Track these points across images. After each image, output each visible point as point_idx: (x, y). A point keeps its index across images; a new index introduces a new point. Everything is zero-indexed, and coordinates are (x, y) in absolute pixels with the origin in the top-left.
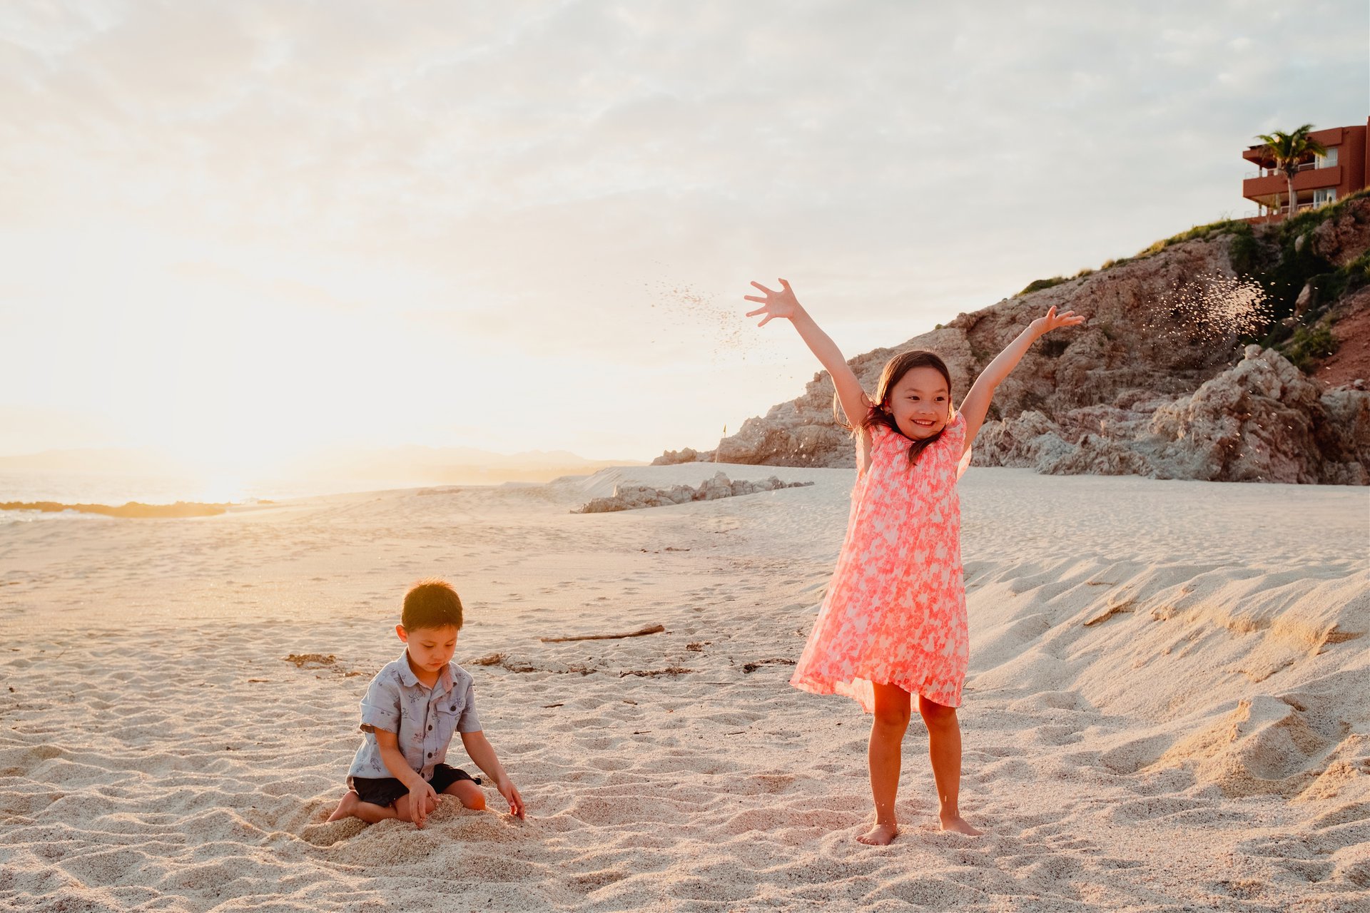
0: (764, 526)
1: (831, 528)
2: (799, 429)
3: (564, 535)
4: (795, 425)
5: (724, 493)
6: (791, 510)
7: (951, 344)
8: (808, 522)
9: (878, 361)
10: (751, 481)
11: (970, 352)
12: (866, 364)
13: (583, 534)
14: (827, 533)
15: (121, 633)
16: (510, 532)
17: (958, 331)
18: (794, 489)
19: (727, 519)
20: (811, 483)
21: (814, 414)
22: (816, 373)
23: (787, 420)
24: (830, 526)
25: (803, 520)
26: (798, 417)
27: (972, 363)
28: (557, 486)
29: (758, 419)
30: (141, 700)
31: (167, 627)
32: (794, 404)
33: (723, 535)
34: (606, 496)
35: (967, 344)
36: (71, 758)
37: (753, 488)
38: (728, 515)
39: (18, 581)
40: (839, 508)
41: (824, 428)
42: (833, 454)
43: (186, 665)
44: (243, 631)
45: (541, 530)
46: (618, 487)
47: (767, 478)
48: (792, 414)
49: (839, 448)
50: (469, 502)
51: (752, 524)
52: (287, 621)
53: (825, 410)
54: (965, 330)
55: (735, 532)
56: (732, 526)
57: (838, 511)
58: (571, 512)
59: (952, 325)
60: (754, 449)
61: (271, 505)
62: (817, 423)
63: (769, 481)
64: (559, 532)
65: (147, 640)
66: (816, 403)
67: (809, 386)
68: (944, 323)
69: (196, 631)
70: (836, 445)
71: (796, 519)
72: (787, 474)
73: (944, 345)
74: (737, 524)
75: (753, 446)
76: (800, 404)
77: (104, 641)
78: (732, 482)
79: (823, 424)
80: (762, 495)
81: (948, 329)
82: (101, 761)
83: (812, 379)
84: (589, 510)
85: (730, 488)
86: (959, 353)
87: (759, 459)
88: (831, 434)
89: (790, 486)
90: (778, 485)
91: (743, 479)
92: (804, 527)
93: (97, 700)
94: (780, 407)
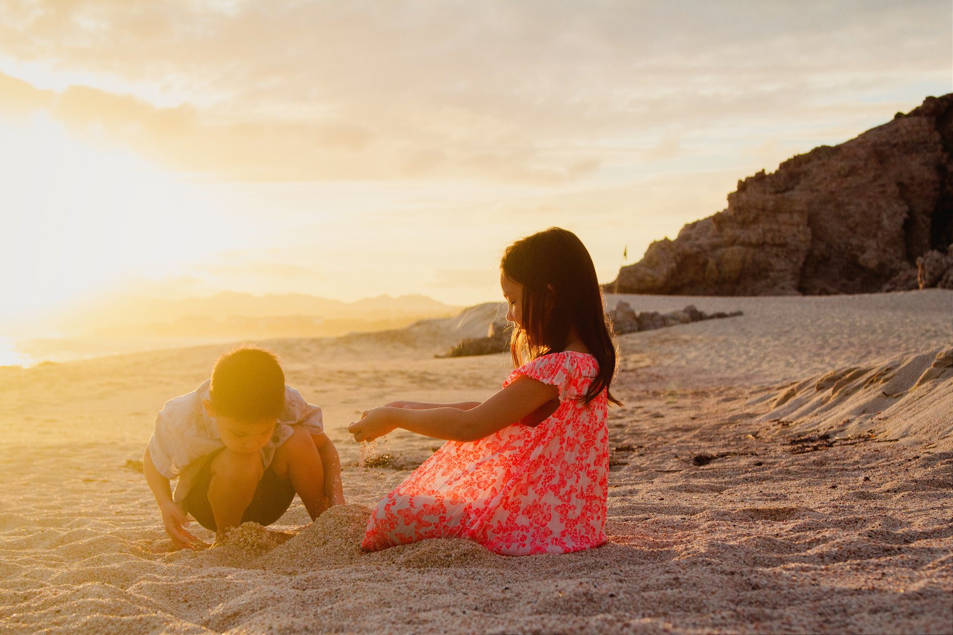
0: (683, 363)
1: (770, 361)
2: (719, 252)
3: (431, 378)
4: (714, 247)
5: (629, 328)
6: (716, 344)
7: (915, 137)
8: (739, 356)
9: (820, 162)
10: (662, 312)
11: (940, 147)
12: (805, 167)
13: (455, 377)
14: (765, 366)
16: (364, 376)
17: (924, 120)
18: (717, 321)
19: (634, 357)
20: (739, 314)
21: (738, 232)
22: (740, 182)
23: (704, 241)
24: (768, 359)
25: (732, 354)
26: (718, 236)
27: (944, 161)
28: (416, 329)
29: (666, 240)
32: (711, 221)
33: (631, 374)
34: (480, 336)
35: (937, 136)
37: (663, 321)
38: (635, 352)
40: (777, 339)
41: (752, 250)
42: (764, 283)
45: (402, 373)
46: (494, 324)
47: (682, 308)
48: (710, 233)
49: (771, 274)
50: (307, 351)
51: (667, 362)
53: (752, 226)
54: (934, 119)
55: (647, 370)
56: (642, 364)
57: (776, 343)
58: (437, 357)
59: (916, 112)
60: (662, 278)
62: (743, 244)
63: (685, 311)
64: (425, 375)
66: (740, 218)
67: (731, 197)
68: (906, 111)
70: (767, 270)
71: (723, 353)
72: (706, 304)
73: (906, 139)
74: (648, 362)
75: (661, 274)
76: (719, 220)
78: (638, 313)
79: (750, 245)
80: (677, 330)
81: (911, 119)
83: (734, 189)
84: (459, 353)
85: (635, 323)
86: (926, 148)
87: (671, 288)
88: (761, 256)
89: (712, 317)
90: (696, 316)
91: (651, 311)
92: (734, 361)
94: (694, 225)
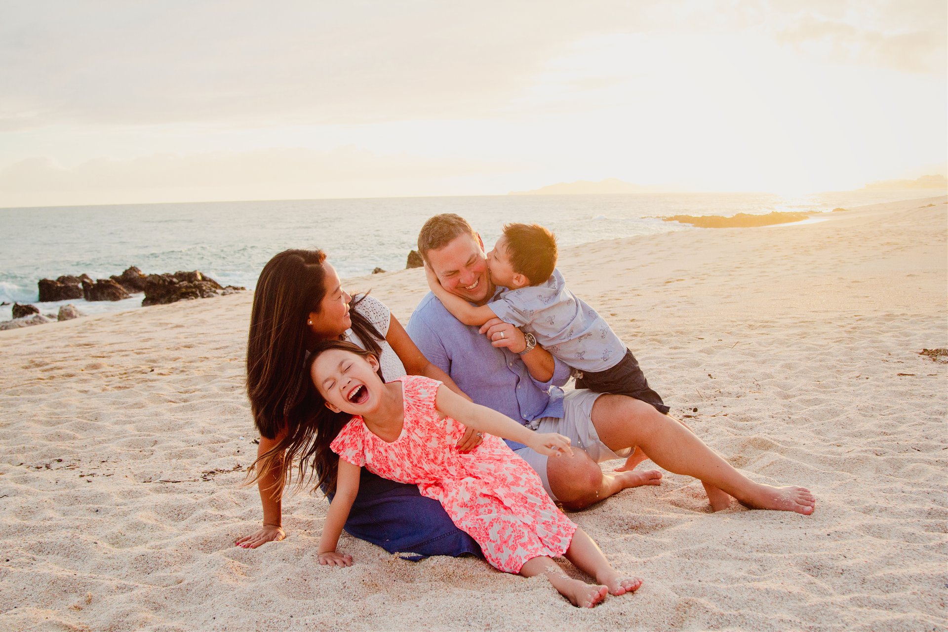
15: (771, 324)
30: (814, 390)
31: (806, 320)
36: (782, 452)
39: (681, 278)
43: (836, 357)
44: (870, 324)
52: (903, 315)
61: (844, 212)
65: (796, 331)
69: (830, 323)
77: (763, 332)
82: (806, 456)
93: (779, 390)
